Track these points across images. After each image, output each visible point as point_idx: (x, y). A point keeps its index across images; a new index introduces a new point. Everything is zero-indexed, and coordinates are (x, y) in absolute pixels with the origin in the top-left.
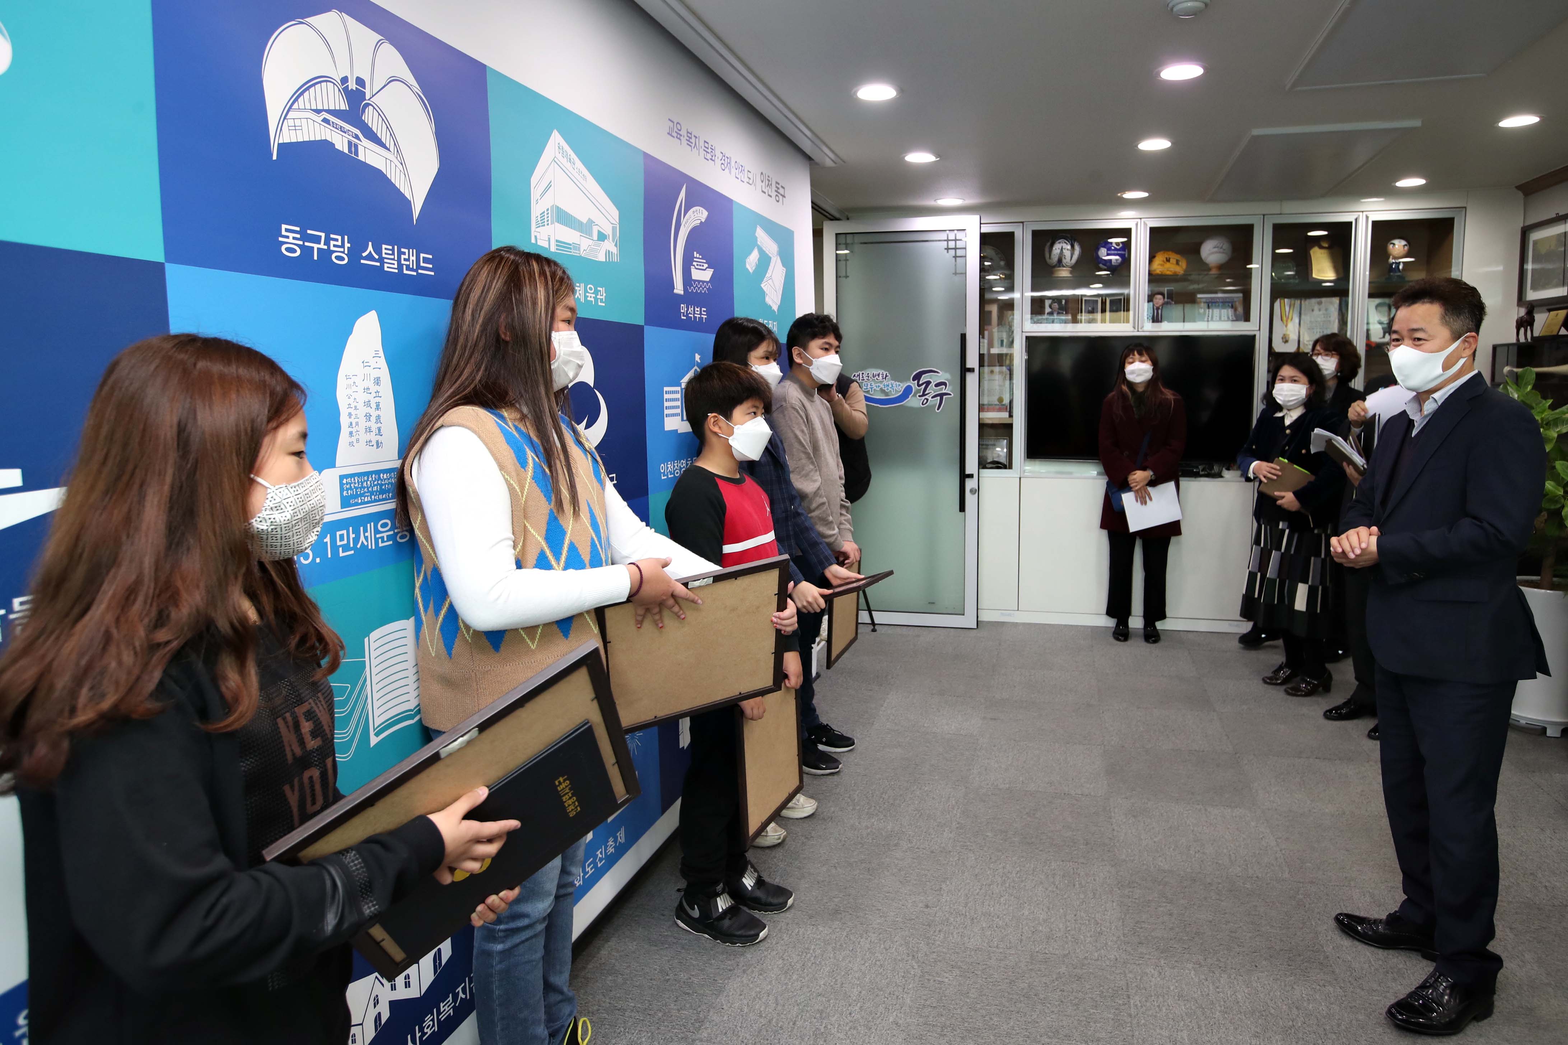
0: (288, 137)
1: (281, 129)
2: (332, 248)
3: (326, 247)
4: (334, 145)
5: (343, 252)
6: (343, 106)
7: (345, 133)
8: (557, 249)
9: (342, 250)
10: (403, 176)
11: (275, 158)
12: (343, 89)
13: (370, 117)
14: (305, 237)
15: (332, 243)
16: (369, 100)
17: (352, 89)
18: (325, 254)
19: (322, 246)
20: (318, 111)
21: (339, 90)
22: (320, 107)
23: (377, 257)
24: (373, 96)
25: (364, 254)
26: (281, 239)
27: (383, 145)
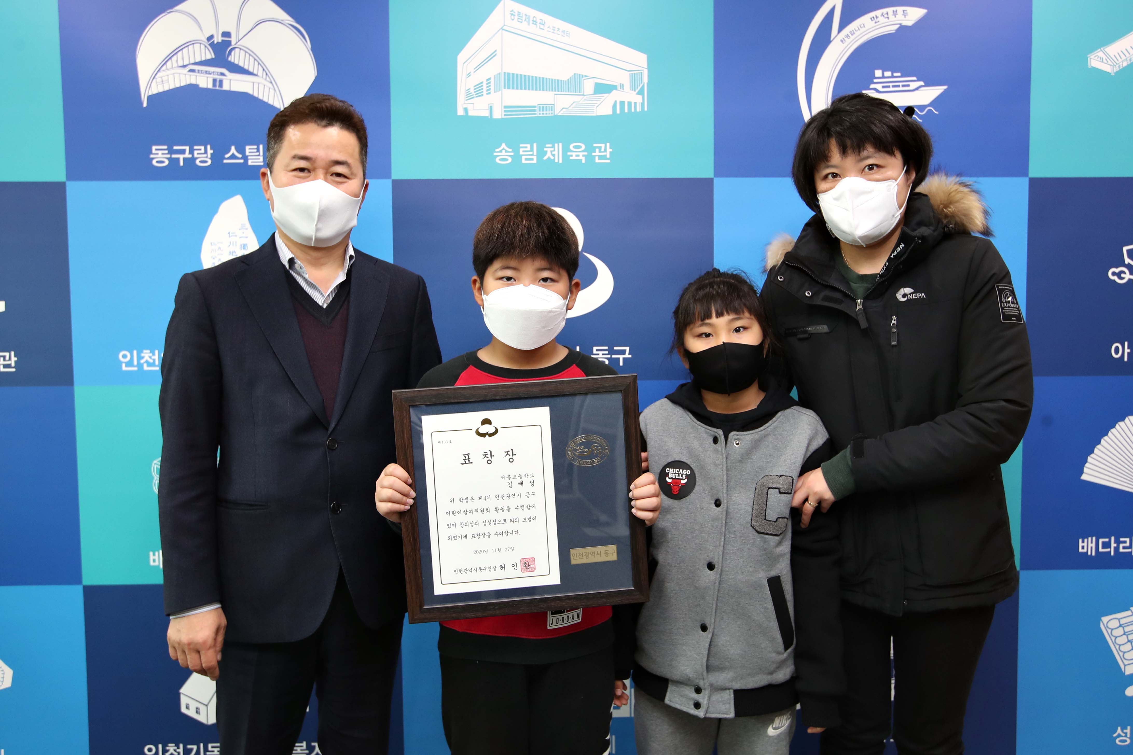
0: (156, 89)
1: (150, 87)
2: (196, 155)
3: (190, 156)
4: (198, 85)
5: (207, 157)
6: (210, 55)
7: (210, 74)
8: (505, 115)
9: (205, 155)
10: (272, 91)
11: (145, 105)
12: (210, 45)
13: (236, 58)
14: (171, 151)
15: (196, 152)
16: (235, 44)
17: (218, 43)
18: (190, 162)
19: (187, 155)
20: (184, 66)
21: (205, 46)
22: (186, 63)
23: (240, 156)
24: (239, 41)
25: (227, 156)
26: (152, 156)
27: (252, 74)
